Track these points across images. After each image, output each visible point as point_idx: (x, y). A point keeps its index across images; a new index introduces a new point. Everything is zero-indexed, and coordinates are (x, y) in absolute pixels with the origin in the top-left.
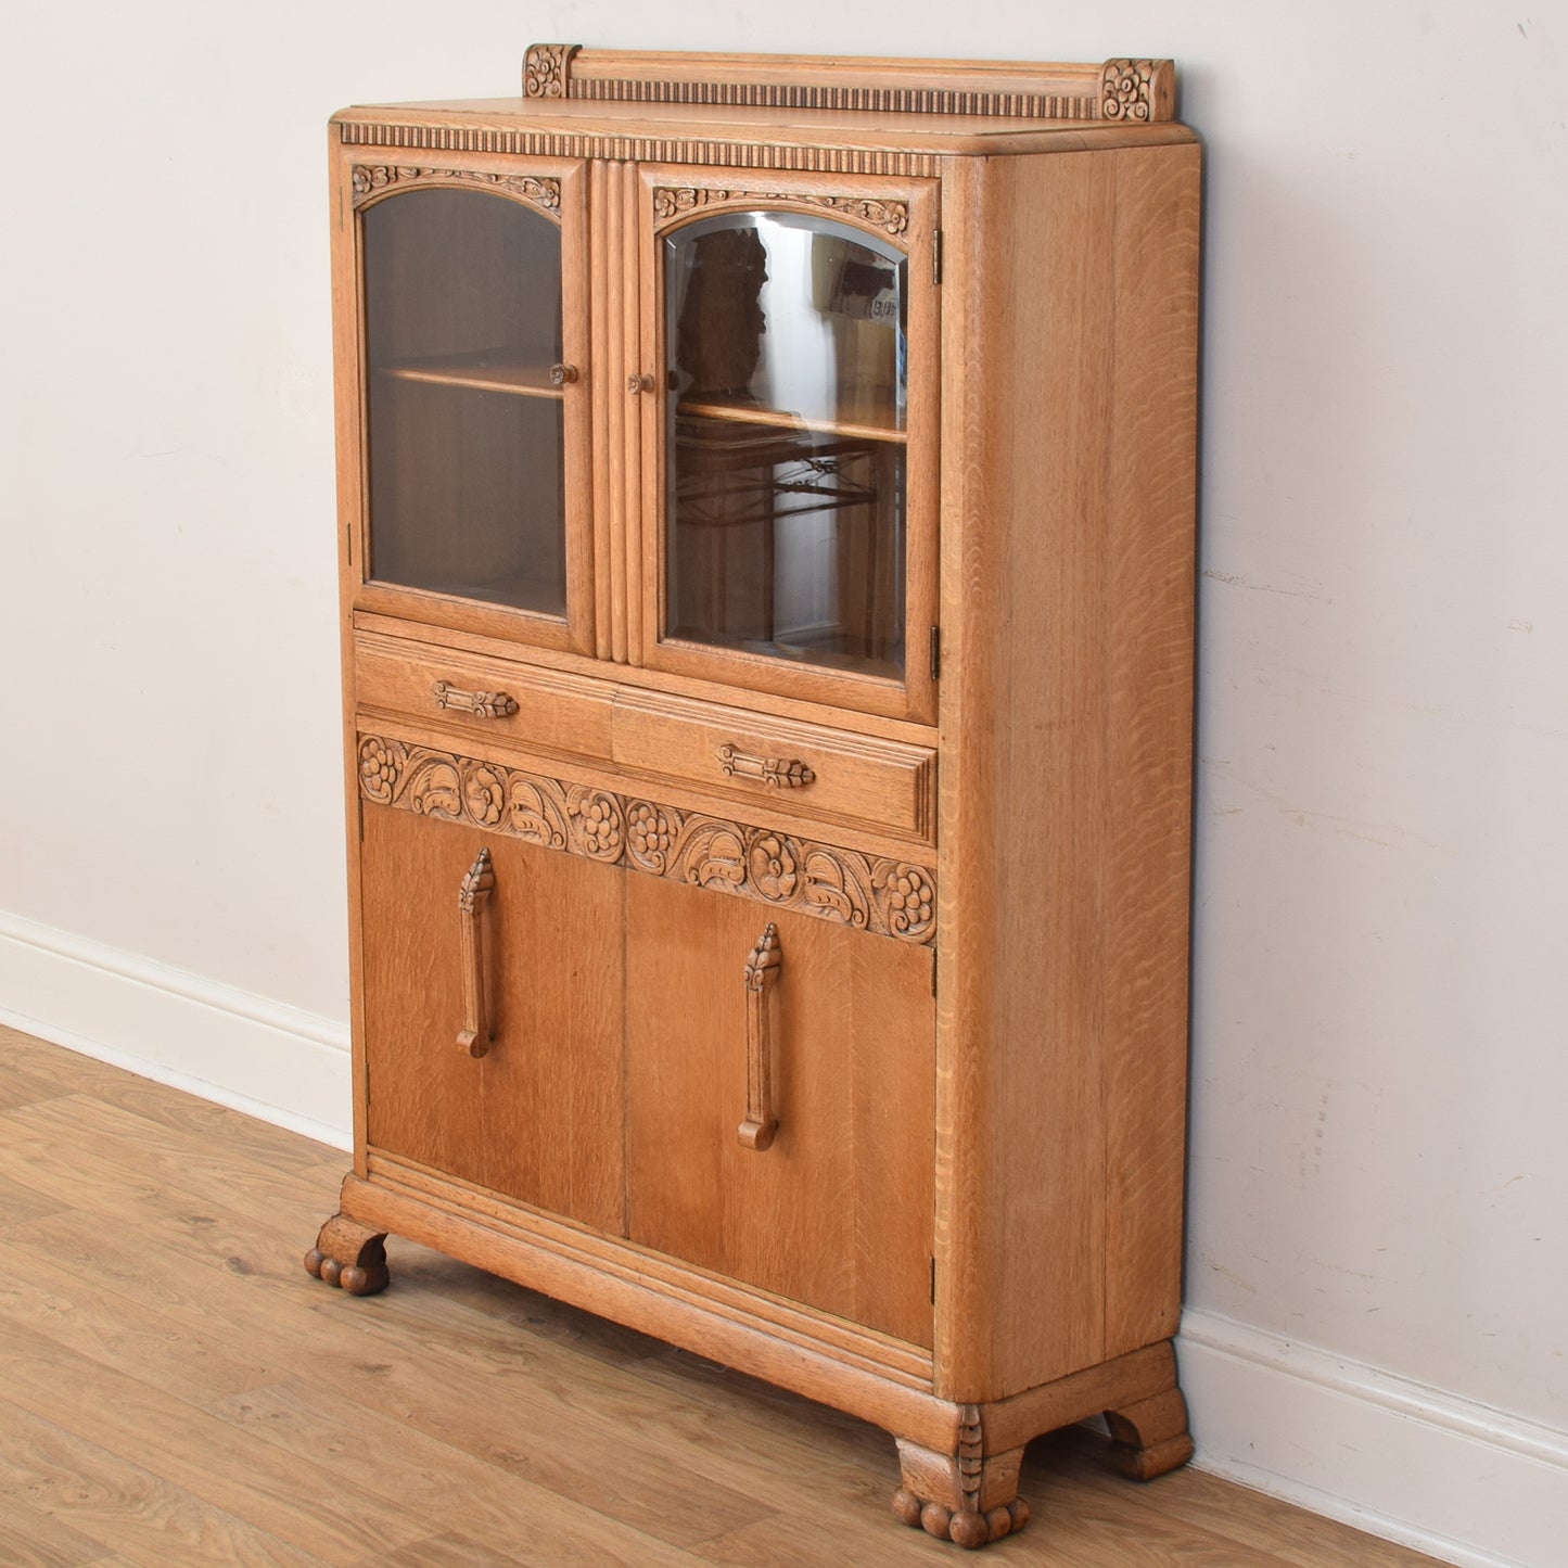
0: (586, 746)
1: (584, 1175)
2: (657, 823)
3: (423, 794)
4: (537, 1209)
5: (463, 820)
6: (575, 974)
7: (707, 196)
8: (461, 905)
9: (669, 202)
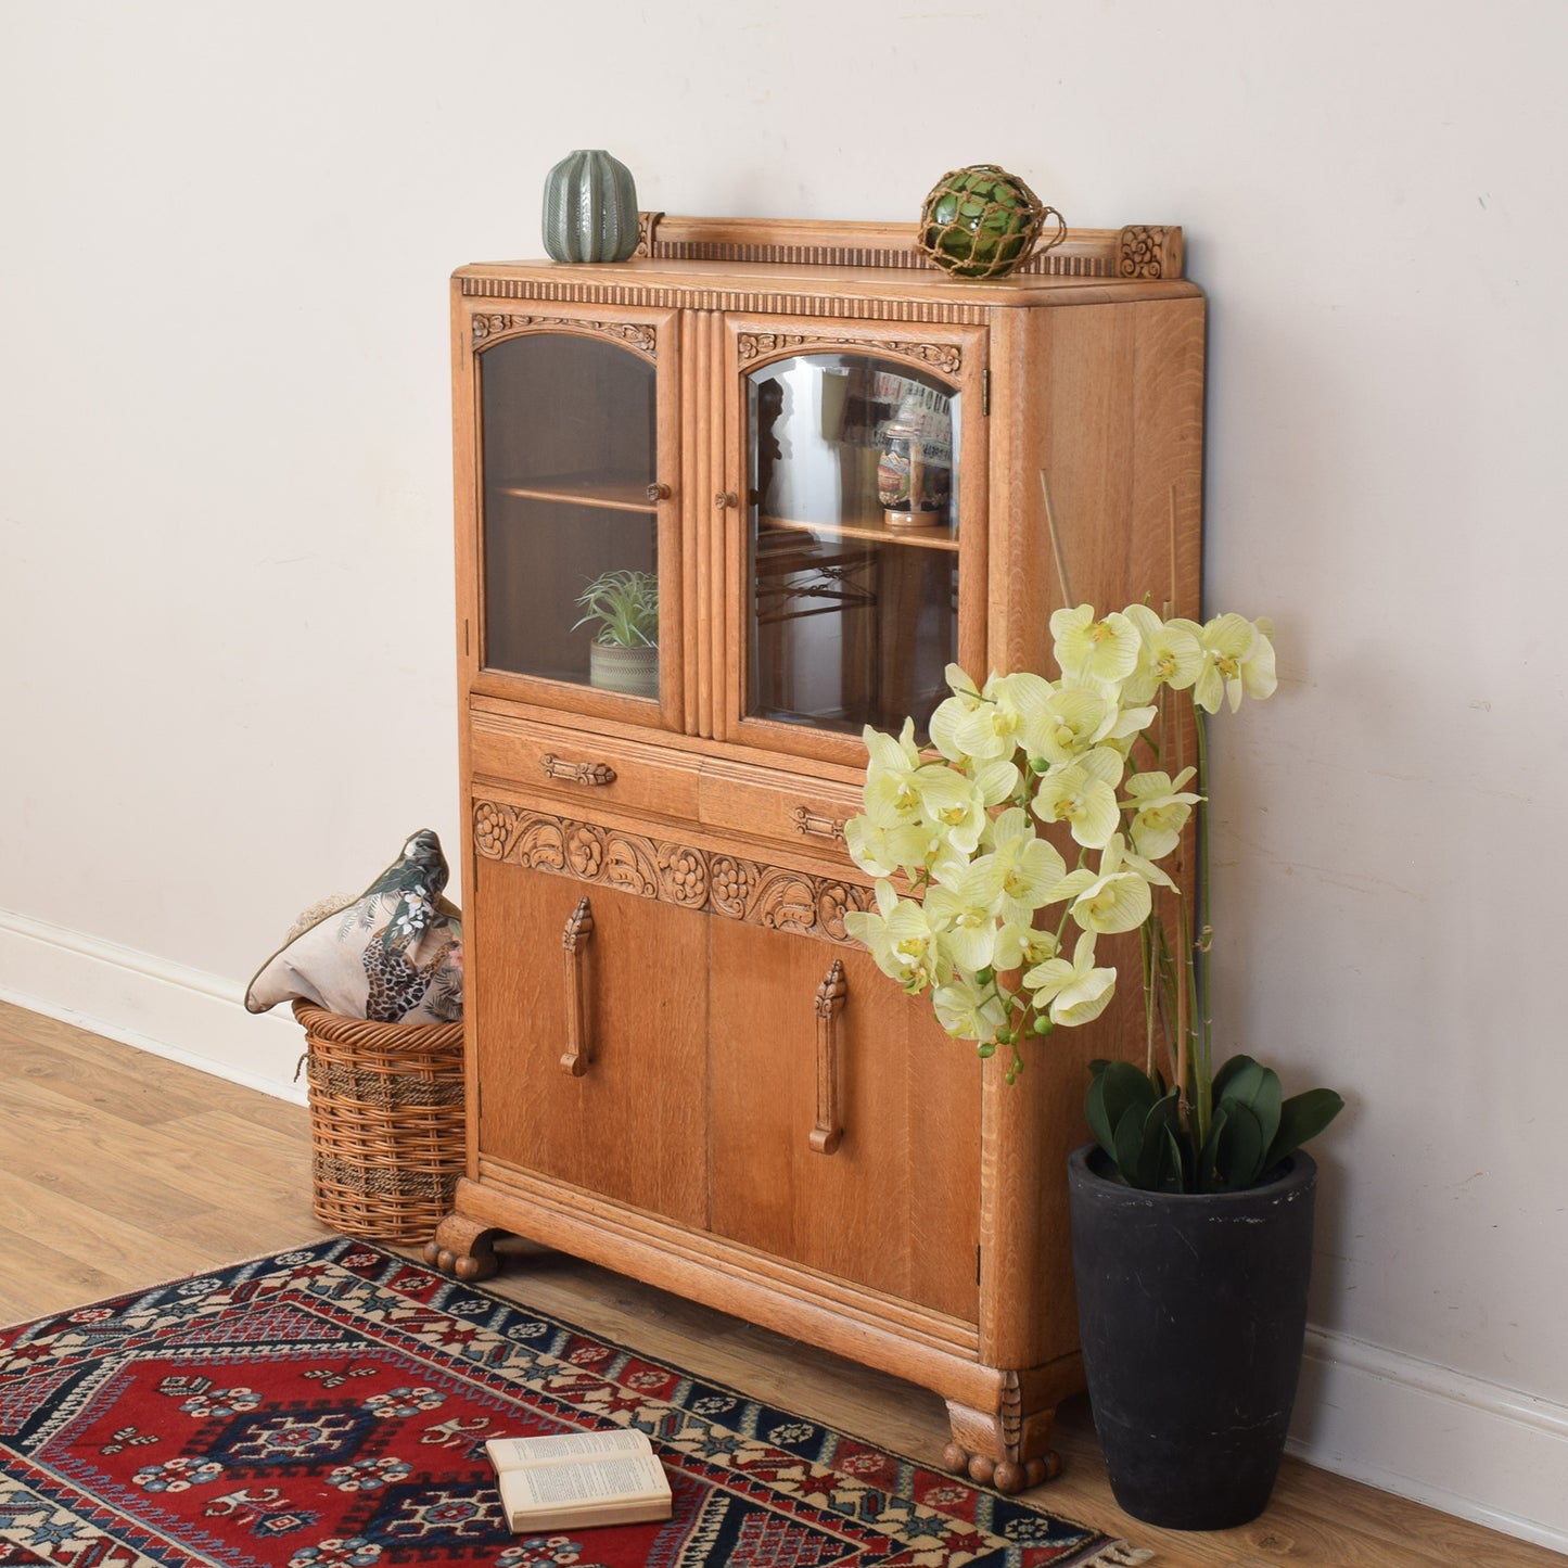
0: (676, 810)
1: (671, 1176)
2: (737, 873)
3: (531, 851)
4: (629, 1205)
5: (565, 873)
6: (664, 1005)
7: (785, 341)
8: (564, 945)
9: (752, 346)
